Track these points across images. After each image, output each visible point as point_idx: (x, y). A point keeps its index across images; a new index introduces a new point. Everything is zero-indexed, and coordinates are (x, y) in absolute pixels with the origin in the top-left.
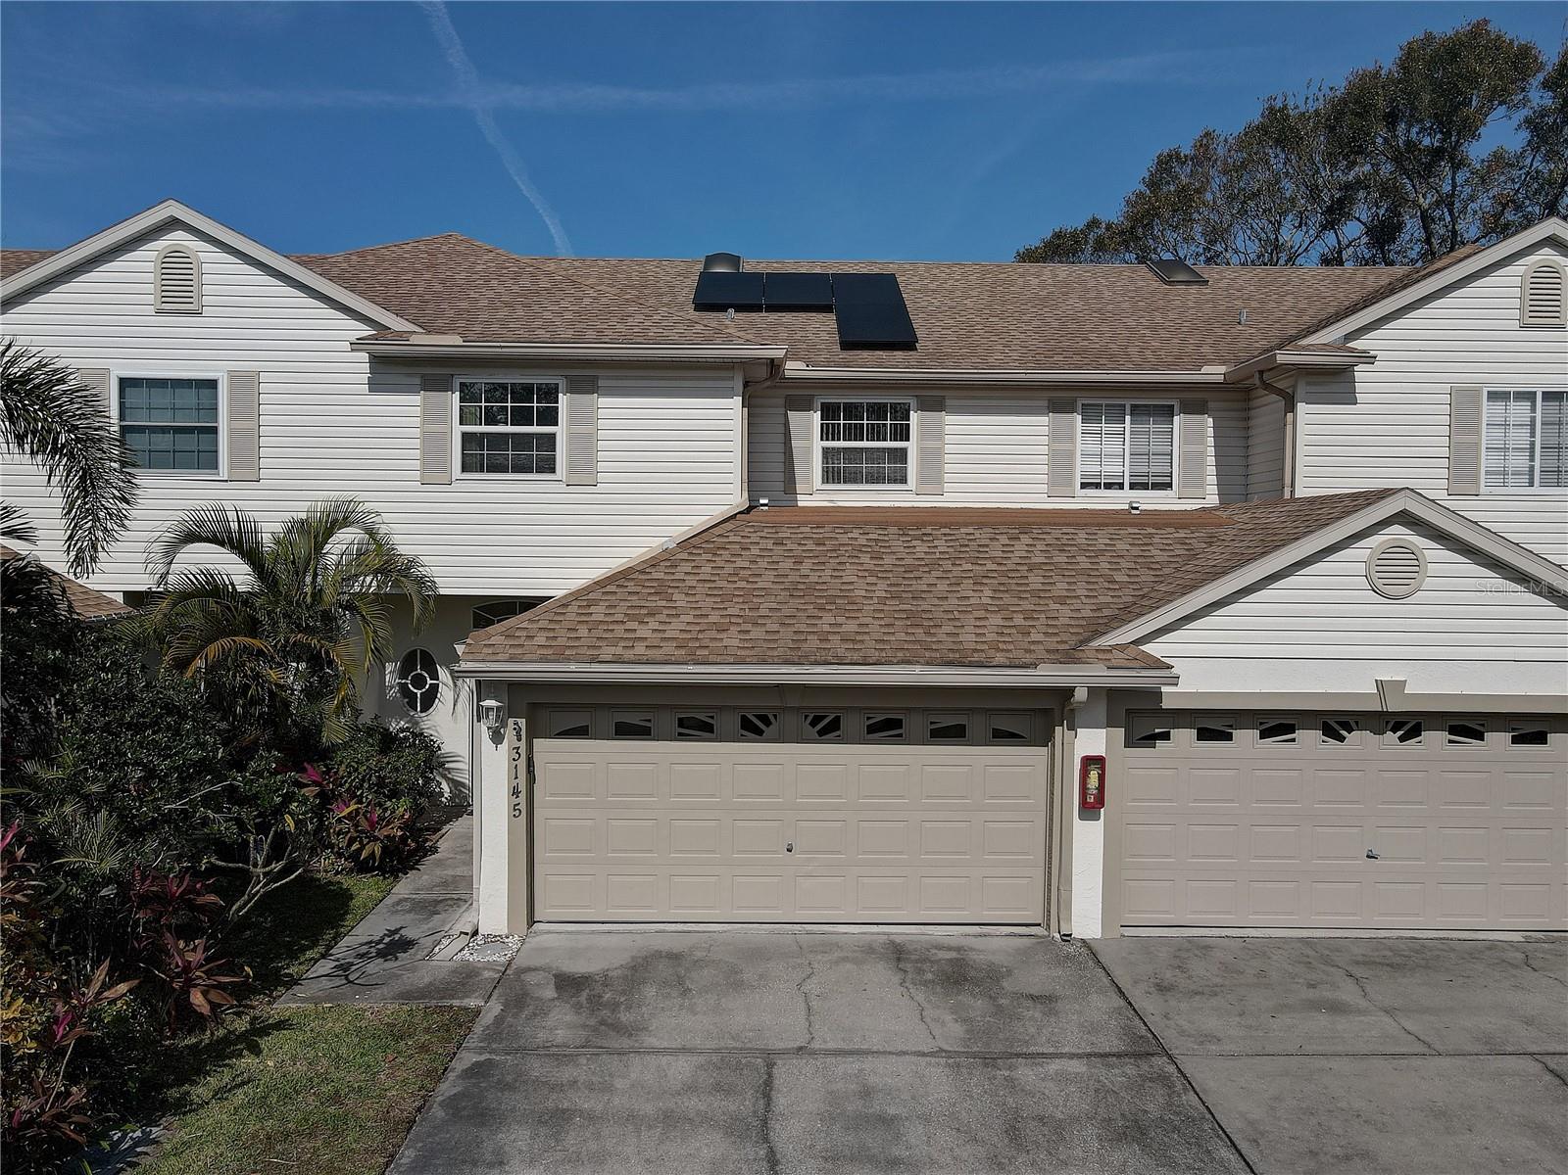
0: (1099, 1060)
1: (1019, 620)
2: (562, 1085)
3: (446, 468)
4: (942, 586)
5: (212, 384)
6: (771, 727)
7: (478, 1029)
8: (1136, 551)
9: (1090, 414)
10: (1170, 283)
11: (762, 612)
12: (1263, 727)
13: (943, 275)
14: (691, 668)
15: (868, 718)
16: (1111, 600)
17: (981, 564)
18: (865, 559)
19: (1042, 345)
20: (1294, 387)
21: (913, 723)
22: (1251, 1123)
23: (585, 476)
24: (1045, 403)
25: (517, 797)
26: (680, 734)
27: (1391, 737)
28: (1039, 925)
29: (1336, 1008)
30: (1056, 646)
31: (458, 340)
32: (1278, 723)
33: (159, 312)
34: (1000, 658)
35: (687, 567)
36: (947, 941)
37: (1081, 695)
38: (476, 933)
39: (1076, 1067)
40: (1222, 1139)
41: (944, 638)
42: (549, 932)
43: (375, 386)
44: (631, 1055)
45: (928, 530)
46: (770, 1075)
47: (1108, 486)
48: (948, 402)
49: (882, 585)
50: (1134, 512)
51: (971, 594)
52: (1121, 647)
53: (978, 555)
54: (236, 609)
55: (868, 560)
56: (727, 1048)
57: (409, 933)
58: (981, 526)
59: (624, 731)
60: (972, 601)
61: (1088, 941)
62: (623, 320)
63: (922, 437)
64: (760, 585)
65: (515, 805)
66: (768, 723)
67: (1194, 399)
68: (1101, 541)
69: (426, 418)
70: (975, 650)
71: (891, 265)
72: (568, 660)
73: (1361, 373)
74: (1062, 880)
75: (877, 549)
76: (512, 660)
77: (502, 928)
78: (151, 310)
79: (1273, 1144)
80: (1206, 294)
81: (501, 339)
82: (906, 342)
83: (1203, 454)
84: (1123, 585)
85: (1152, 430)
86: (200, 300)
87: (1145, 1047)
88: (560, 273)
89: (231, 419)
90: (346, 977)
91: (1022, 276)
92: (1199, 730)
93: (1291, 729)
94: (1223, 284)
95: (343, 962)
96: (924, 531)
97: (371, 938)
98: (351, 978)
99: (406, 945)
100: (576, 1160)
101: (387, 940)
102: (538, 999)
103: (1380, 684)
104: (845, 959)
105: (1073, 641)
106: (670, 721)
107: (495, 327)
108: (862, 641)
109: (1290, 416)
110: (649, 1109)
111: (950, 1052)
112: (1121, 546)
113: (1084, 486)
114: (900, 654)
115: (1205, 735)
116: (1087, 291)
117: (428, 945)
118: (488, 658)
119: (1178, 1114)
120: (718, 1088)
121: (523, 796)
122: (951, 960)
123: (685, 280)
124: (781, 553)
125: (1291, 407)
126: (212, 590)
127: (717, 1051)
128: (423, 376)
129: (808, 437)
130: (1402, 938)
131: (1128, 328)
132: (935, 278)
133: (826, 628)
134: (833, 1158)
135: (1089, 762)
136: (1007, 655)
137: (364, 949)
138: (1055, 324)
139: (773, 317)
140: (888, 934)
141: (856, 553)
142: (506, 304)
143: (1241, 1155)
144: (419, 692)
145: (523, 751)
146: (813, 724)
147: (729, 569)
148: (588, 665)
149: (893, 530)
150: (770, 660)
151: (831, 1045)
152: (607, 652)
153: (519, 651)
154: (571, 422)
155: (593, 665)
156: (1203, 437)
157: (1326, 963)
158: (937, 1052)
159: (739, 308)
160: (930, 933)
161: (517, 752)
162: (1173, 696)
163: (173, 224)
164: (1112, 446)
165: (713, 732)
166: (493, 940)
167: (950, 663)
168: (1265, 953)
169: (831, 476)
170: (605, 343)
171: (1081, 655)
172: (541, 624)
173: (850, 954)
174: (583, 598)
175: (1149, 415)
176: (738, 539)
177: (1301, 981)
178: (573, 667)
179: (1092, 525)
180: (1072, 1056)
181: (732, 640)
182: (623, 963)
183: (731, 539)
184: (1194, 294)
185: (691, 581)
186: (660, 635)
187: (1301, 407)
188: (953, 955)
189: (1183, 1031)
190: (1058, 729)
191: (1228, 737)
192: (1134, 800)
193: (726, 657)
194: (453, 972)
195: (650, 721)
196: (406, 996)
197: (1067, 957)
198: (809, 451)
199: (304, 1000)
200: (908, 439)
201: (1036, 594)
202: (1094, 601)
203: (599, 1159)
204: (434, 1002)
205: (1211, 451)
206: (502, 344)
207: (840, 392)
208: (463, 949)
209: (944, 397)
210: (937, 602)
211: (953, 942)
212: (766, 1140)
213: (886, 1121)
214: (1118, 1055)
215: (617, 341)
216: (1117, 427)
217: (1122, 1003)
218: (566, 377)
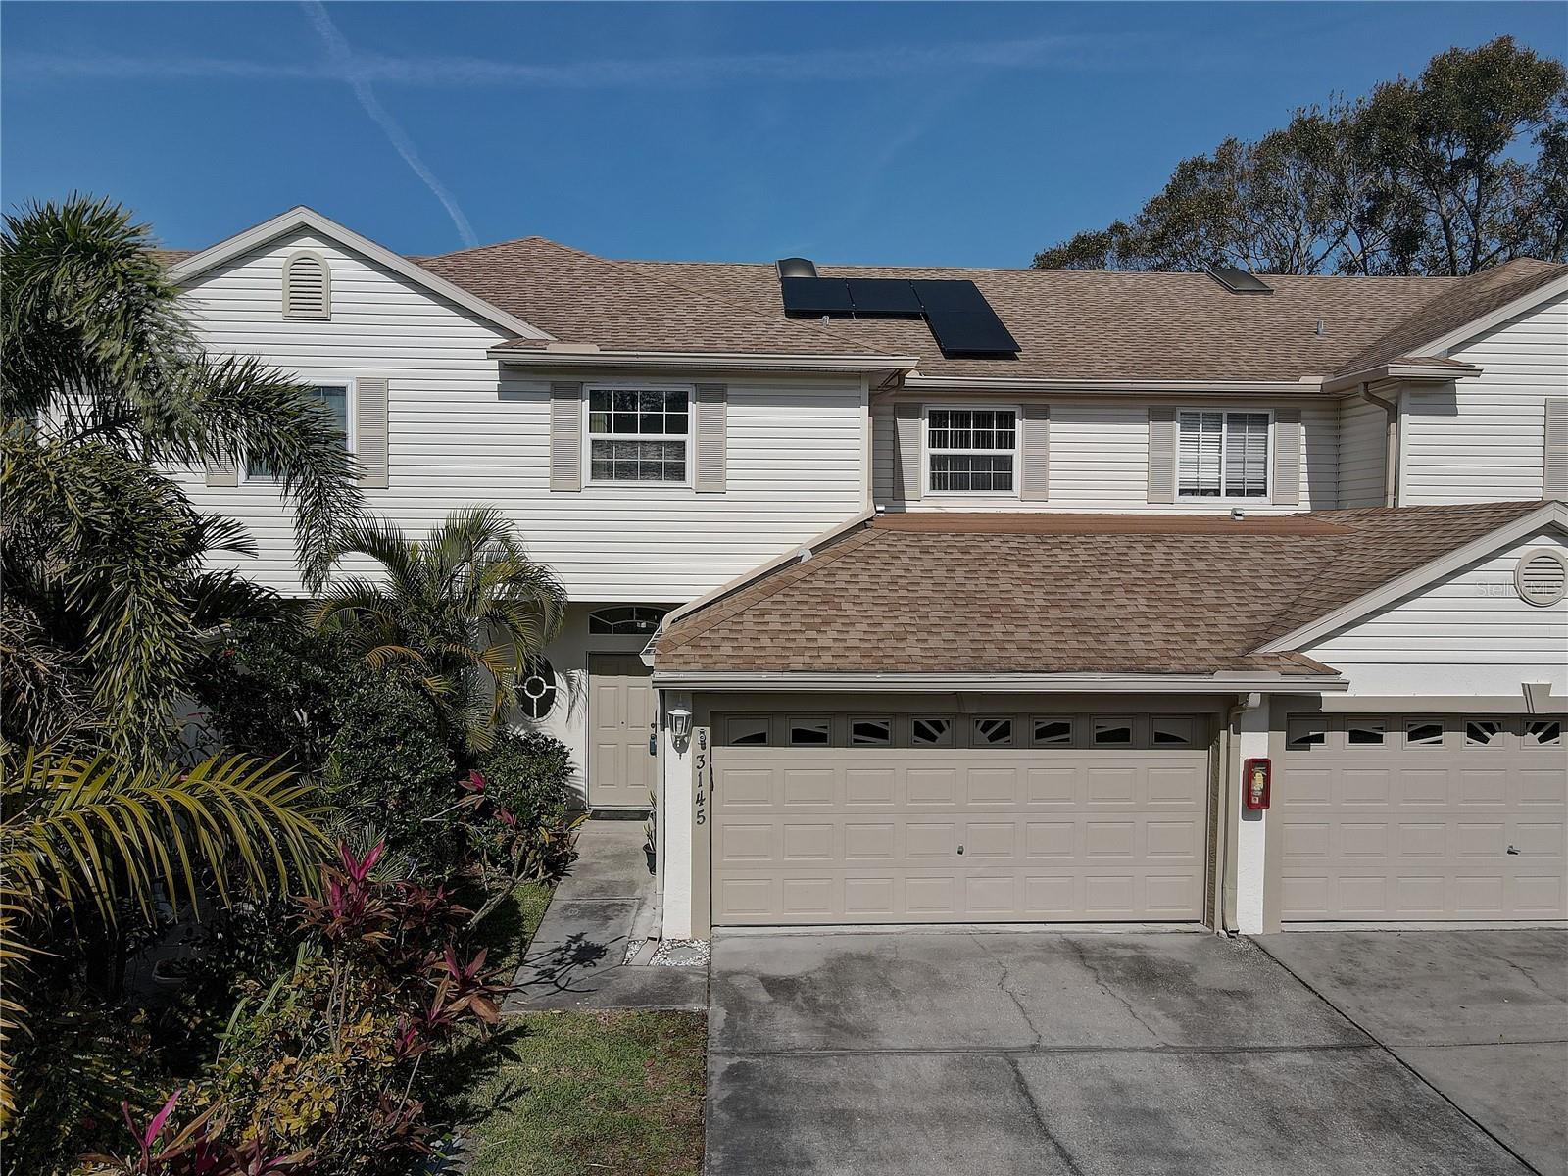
0: (1320, 1052)
1: (1180, 628)
2: (826, 1087)
3: (575, 475)
4: (1096, 594)
5: (341, 391)
6: (944, 733)
7: (715, 1033)
8: (1270, 558)
9: (1190, 423)
10: (1237, 292)
11: (933, 621)
12: (1413, 729)
13: (1015, 282)
14: (879, 677)
15: (1037, 724)
16: (1262, 608)
17: (1126, 573)
18: (1013, 567)
19: (1137, 354)
20: (1398, 398)
21: (1080, 728)
22: (1491, 1109)
23: (714, 481)
24: (1145, 412)
25: (701, 804)
26: (855, 741)
27: (1532, 738)
28: (1199, 922)
29: (1516, 998)
30: (1222, 654)
31: (595, 349)
32: (1425, 726)
33: (287, 319)
34: (1175, 666)
35: (844, 576)
36: (1120, 939)
37: (1254, 700)
38: (660, 939)
39: (1302, 1059)
40: (1472, 1126)
41: (1114, 645)
42: (730, 936)
43: (504, 394)
44: (877, 1056)
45: (1064, 538)
46: (1017, 1072)
47: (1205, 492)
48: (1052, 411)
49: (1038, 594)
50: (1237, 518)
51: (1127, 602)
52: (1288, 654)
53: (1119, 563)
54: (387, 619)
55: (1016, 569)
56: (964, 1048)
57: (594, 938)
58: (1114, 534)
59: (802, 738)
60: (1130, 609)
61: (1253, 937)
62: (746, 326)
63: (1028, 444)
64: (921, 593)
65: (699, 812)
66: (940, 729)
67: (1290, 407)
68: (1233, 549)
69: (556, 426)
70: (1149, 658)
71: (961, 272)
72: (760, 669)
73: (1462, 386)
74: (1227, 878)
75: (1020, 557)
76: (705, 669)
77: (686, 933)
78: (280, 316)
79: (1519, 1127)
80: (1274, 304)
81: (632, 348)
82: (1006, 350)
83: (1296, 462)
84: (1269, 594)
85: (1247, 438)
86: (329, 307)
87: (1356, 1040)
88: (662, 279)
89: (360, 426)
90: (555, 983)
91: (1091, 283)
92: (1350, 732)
93: (1437, 731)
94: (1287, 292)
95: (542, 969)
96: (1061, 539)
97: (557, 945)
98: (562, 983)
99: (597, 951)
100: (877, 1158)
101: (574, 946)
102: (756, 1002)
103: (1527, 689)
104: (1032, 958)
105: (1239, 648)
106: (845, 728)
107: (623, 335)
108: (1039, 650)
109: (1393, 426)
110: (920, 1108)
111: (1177, 1047)
112: (1255, 554)
113: (1182, 492)
114: (1079, 662)
115: (1357, 737)
116: (1159, 299)
117: (618, 950)
118: (681, 669)
119: (1420, 1102)
120: (975, 1086)
121: (706, 802)
122: (1132, 957)
123: (765, 285)
124: (931, 561)
125: (1394, 416)
126: (362, 600)
127: (955, 1050)
128: (553, 384)
129: (918, 446)
130: (1543, 929)
131: (1212, 336)
132: (1008, 286)
133: (1000, 636)
134: (1120, 1152)
135: (1252, 765)
136: (1181, 662)
137: (557, 956)
138: (1141, 332)
139: (867, 324)
140: (1061, 933)
141: (1003, 562)
142: (625, 312)
143: (1495, 1139)
144: (535, 697)
145: (706, 759)
146: (984, 729)
147: (885, 578)
148: (780, 675)
149: (1030, 538)
150: (957, 669)
151: (1062, 1043)
152: (797, 662)
153: (710, 661)
154: (701, 430)
155: (786, 675)
156: (1297, 443)
157: (1487, 954)
158: (1164, 1047)
159: (834, 315)
160: (1100, 931)
161: (701, 760)
162: (1332, 701)
163: (303, 230)
164: (1209, 454)
165: (887, 739)
166: (678, 944)
167: (1127, 671)
168: (1424, 946)
169: (938, 483)
170: (740, 352)
171: (1250, 662)
172: (723, 633)
173: (1034, 953)
174: (756, 607)
175: (1244, 423)
176: (885, 548)
177: (1471, 972)
178: (764, 676)
179: (1221, 533)
180: (1294, 1049)
181: (912, 648)
182: (819, 965)
183: (878, 547)
184: (1262, 303)
185: (854, 590)
186: (842, 644)
187: (1405, 418)
188: (1130, 952)
189: (1385, 1023)
190: (1223, 734)
191: (1379, 739)
192: (1290, 801)
193: (913, 666)
194: (659, 977)
195: (826, 727)
196: (627, 1001)
197: (1239, 952)
198: (917, 458)
199: (527, 1007)
200: (1012, 446)
201: (1188, 602)
202: (1246, 608)
203: (901, 1157)
204: (657, 1007)
205: (1304, 458)
206: (639, 353)
207: (946, 400)
208: (655, 955)
209: (1047, 406)
210: (1096, 610)
211: (1128, 940)
212: (1049, 1136)
213: (1154, 1116)
214: (1337, 1048)
215: (750, 351)
216: (1214, 435)
217: (1315, 997)
218: (696, 385)
